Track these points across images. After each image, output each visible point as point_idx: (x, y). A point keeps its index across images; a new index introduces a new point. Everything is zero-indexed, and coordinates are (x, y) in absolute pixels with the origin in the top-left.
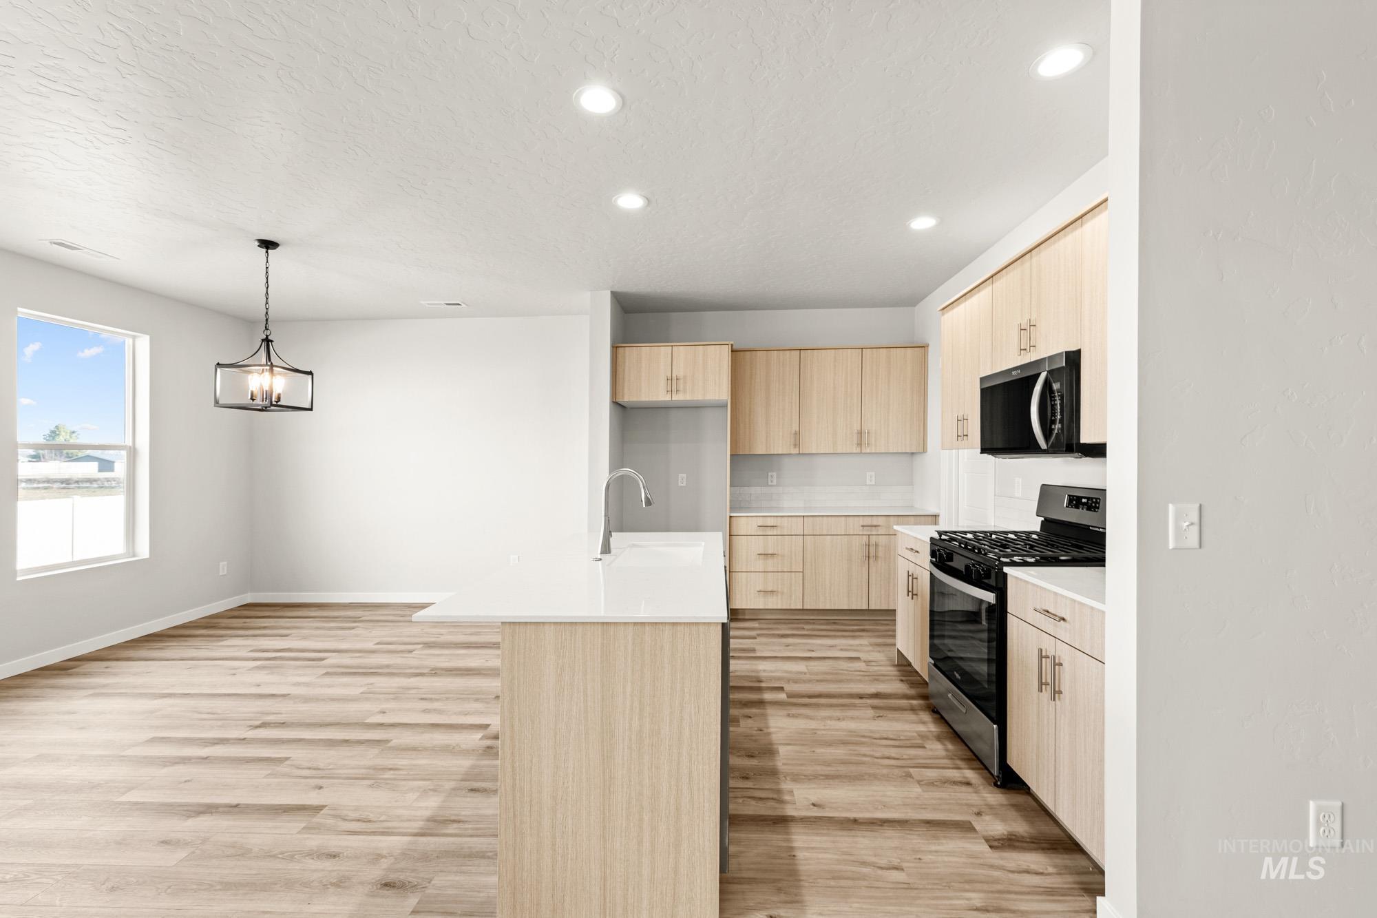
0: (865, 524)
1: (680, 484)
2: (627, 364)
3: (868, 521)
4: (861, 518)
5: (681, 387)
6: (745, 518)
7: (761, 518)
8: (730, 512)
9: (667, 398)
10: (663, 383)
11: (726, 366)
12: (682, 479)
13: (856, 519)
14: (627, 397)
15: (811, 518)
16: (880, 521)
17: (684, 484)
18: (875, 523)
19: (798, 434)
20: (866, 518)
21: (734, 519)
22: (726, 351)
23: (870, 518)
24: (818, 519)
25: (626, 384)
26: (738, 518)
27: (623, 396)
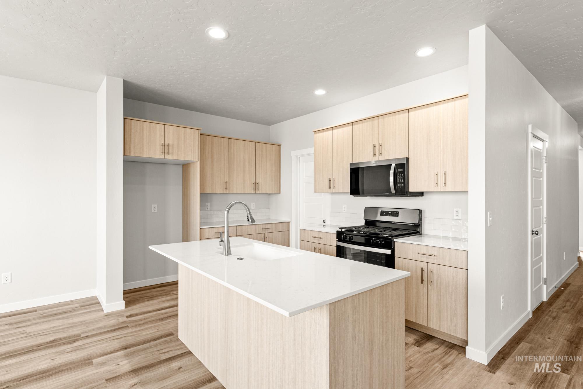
0: (263, 228)
1: (153, 211)
2: (133, 131)
3: (264, 227)
4: (261, 225)
5: (171, 151)
6: (207, 229)
7: (216, 228)
8: (200, 226)
9: (162, 157)
10: (158, 148)
11: (197, 142)
12: (154, 208)
13: (259, 225)
14: (135, 153)
15: (240, 227)
16: (269, 226)
17: (156, 211)
18: (267, 227)
19: (227, 183)
20: (263, 225)
21: (202, 230)
22: (197, 133)
23: (265, 225)
24: (243, 227)
25: (132, 145)
26: (204, 229)
27: (130, 152)
